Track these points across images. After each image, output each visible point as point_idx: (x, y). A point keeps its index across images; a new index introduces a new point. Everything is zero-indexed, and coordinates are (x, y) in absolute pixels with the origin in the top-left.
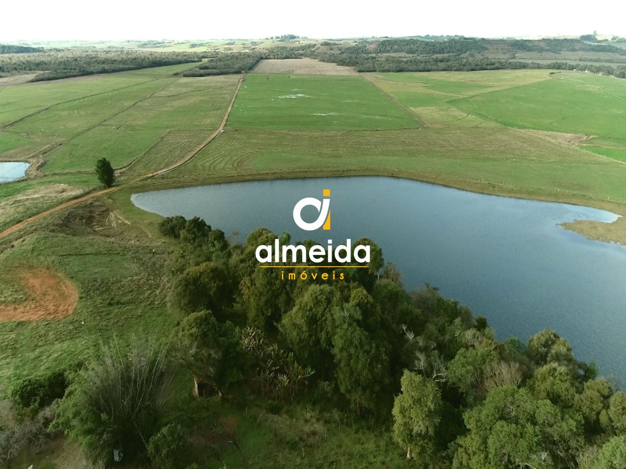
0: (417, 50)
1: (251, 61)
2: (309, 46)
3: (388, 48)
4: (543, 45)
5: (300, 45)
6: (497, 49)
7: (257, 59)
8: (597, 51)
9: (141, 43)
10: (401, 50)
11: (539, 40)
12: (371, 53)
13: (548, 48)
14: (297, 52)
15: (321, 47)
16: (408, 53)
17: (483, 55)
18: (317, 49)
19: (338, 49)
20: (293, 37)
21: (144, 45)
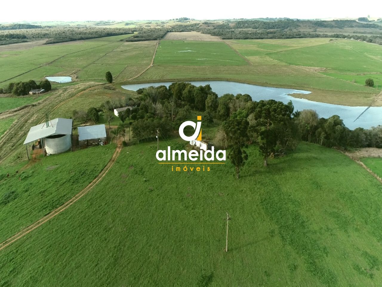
0: (259, 27)
1: (162, 33)
2: (196, 24)
3: (242, 26)
4: (333, 24)
5: (190, 24)
6: (306, 26)
7: (165, 32)
8: (366, 27)
9: (96, 23)
10: (249, 26)
11: (331, 21)
12: (231, 28)
13: (336, 25)
14: (188, 28)
15: (202, 25)
16: (253, 28)
17: (297, 30)
18: (200, 26)
19: (212, 26)
20: (186, 19)
21: (98, 24)
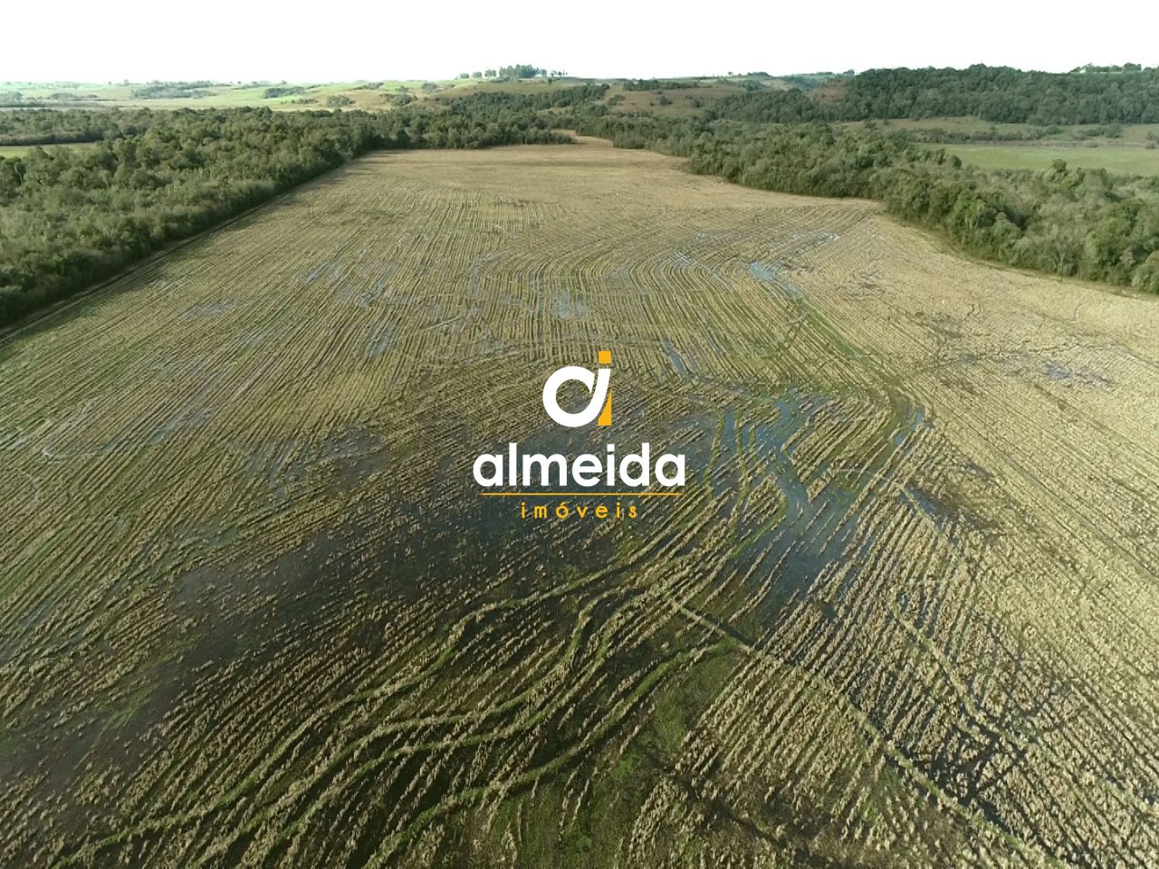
0: (1032, 109)
3: (900, 100)
10: (958, 105)
12: (832, 118)
14: (546, 112)
15: (624, 93)
16: (995, 118)
18: (613, 102)
19: (688, 102)
